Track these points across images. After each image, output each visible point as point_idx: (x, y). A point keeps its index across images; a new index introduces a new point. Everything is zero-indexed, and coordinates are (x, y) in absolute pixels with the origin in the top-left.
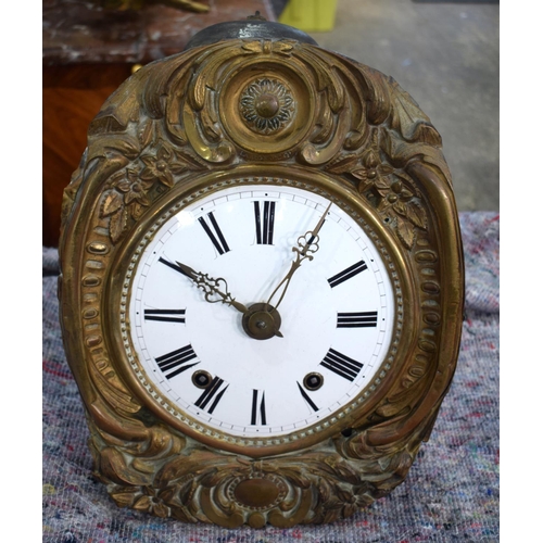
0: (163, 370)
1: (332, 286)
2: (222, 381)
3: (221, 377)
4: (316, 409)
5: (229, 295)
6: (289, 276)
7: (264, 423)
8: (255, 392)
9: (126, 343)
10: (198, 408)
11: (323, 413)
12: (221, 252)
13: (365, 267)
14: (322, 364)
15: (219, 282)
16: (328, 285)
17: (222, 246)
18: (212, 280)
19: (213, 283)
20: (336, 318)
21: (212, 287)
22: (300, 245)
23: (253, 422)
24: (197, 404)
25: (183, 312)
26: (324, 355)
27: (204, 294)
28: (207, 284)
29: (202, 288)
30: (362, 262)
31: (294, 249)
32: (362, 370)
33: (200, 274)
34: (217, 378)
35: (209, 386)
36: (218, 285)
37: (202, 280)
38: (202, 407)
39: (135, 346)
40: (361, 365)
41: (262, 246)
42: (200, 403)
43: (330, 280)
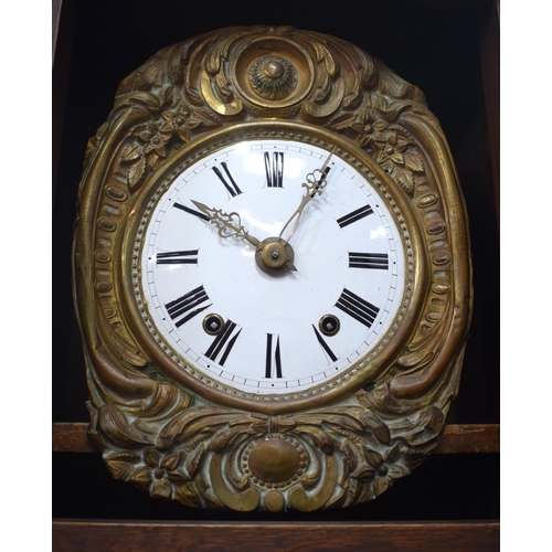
0: (173, 317)
1: (342, 226)
2: (234, 325)
3: (234, 321)
4: (334, 359)
5: (242, 228)
6: (300, 210)
7: (279, 375)
8: (270, 337)
9: (137, 289)
10: (208, 359)
11: (343, 365)
12: (233, 194)
13: (371, 211)
14: (337, 305)
15: (233, 217)
16: (337, 225)
17: (234, 190)
18: (225, 215)
19: (226, 218)
20: (347, 257)
21: (225, 222)
22: (310, 182)
23: (268, 375)
24: (207, 354)
25: (195, 252)
26: (339, 296)
27: (217, 230)
28: (221, 219)
29: (215, 225)
30: (368, 206)
31: (304, 185)
32: (379, 315)
33: (214, 210)
34: (229, 322)
35: (221, 331)
36: (231, 220)
37: (216, 216)
38: (213, 358)
39: (145, 294)
40: (377, 310)
41: (273, 188)
42: (211, 354)
43: (339, 221)
